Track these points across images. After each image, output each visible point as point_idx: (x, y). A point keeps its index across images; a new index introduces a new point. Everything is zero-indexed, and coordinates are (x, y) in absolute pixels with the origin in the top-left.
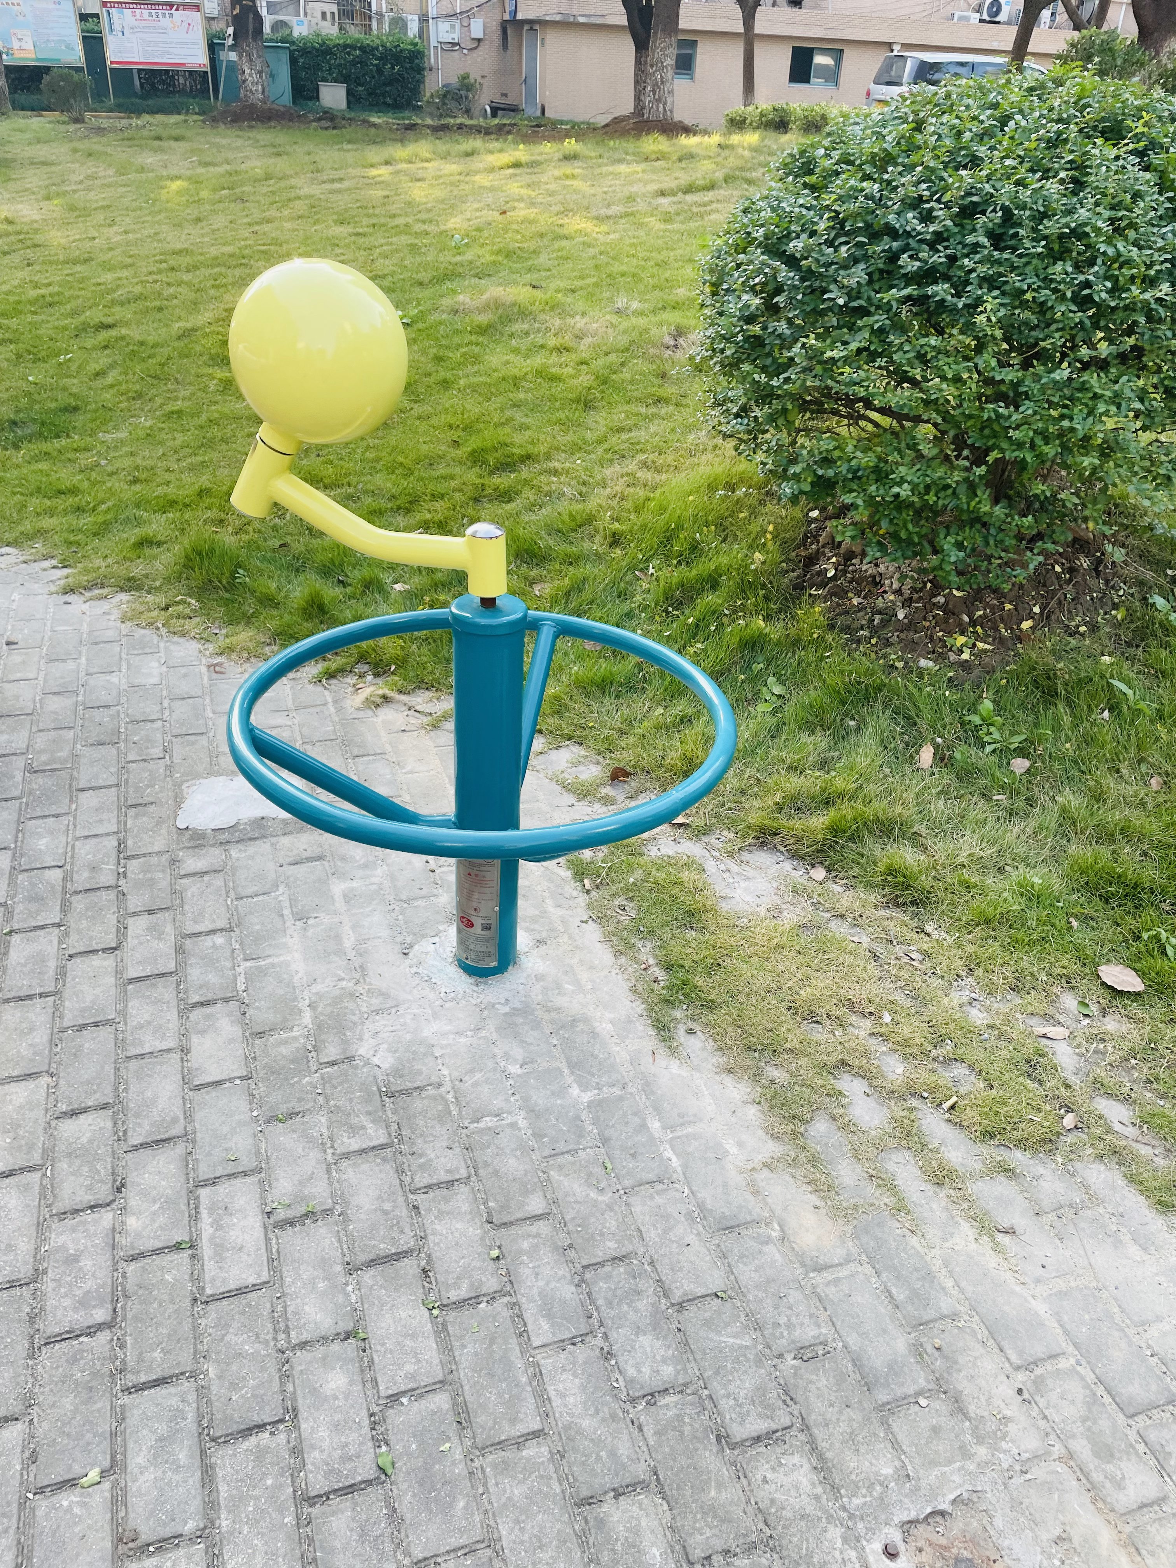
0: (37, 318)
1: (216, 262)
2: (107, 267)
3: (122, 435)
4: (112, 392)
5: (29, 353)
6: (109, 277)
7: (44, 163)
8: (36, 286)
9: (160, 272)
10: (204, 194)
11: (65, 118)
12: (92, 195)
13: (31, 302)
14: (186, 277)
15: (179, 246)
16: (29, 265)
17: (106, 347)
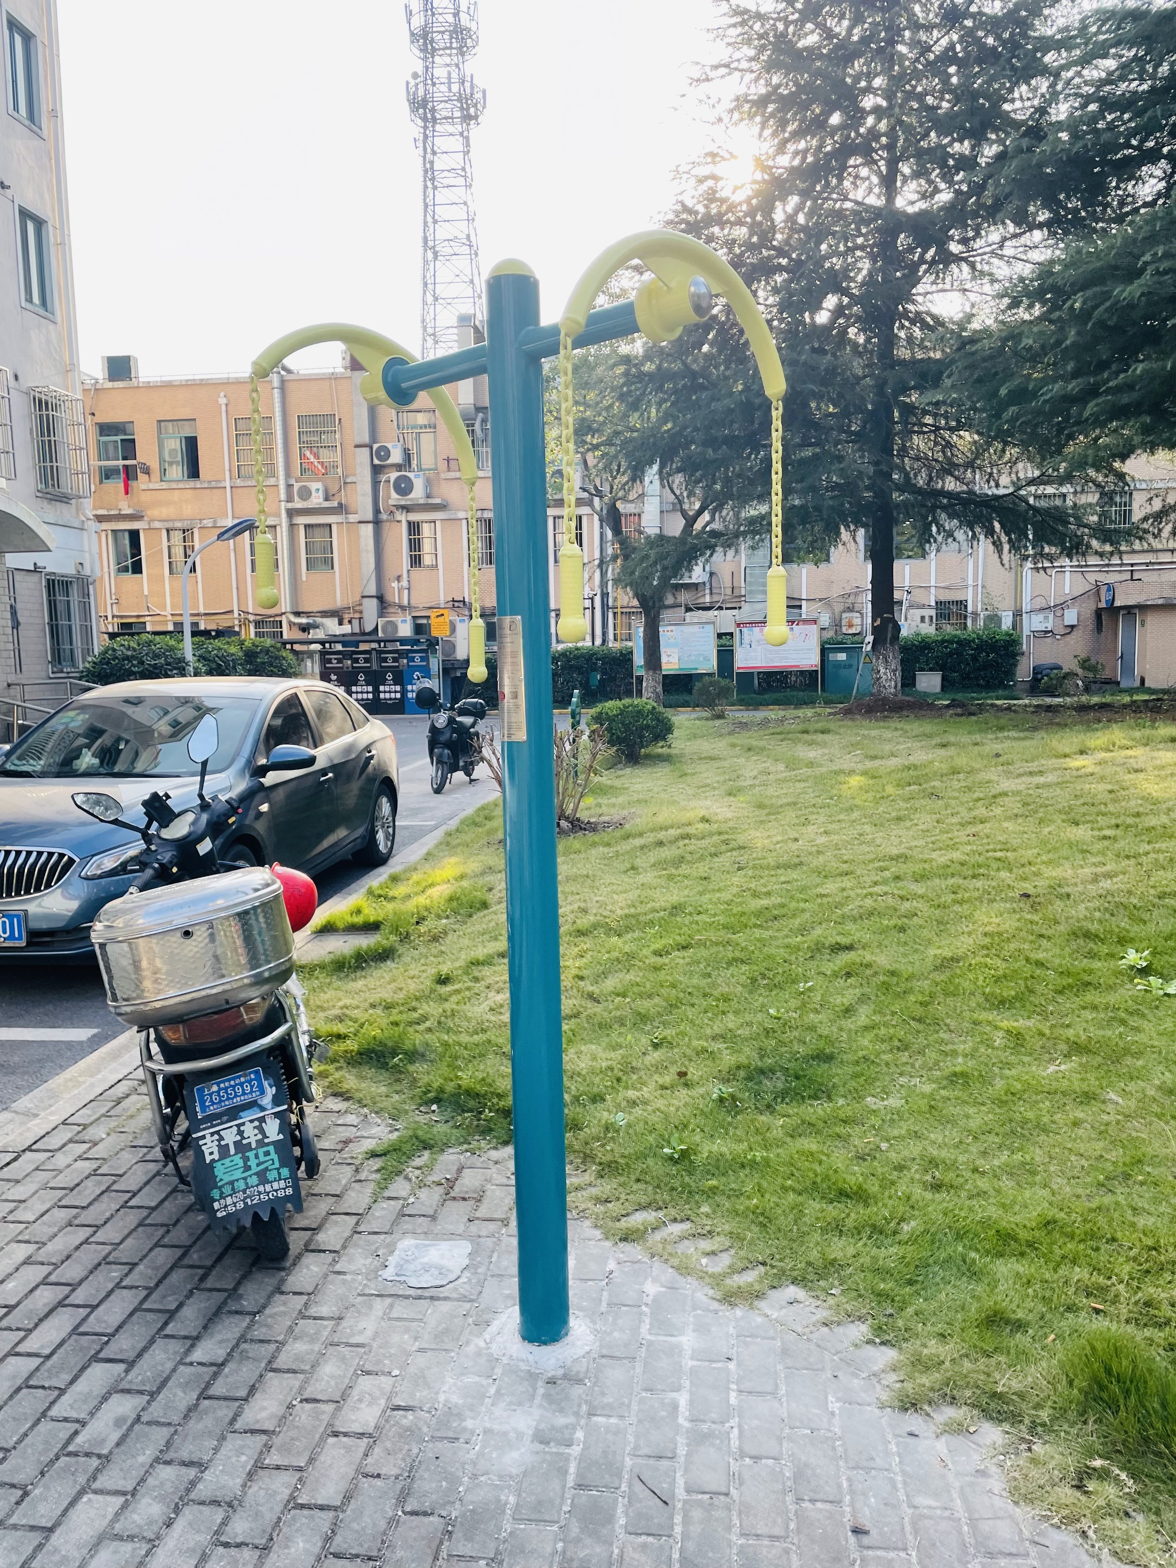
0: (766, 934)
1: (945, 871)
2: (825, 875)
3: (894, 1102)
4: (870, 1035)
5: (764, 976)
6: (831, 887)
7: (712, 759)
8: (755, 895)
9: (885, 882)
10: (890, 789)
11: (707, 714)
12: (771, 791)
13: (758, 914)
14: (919, 889)
15: (895, 851)
16: (739, 869)
17: (848, 975)
